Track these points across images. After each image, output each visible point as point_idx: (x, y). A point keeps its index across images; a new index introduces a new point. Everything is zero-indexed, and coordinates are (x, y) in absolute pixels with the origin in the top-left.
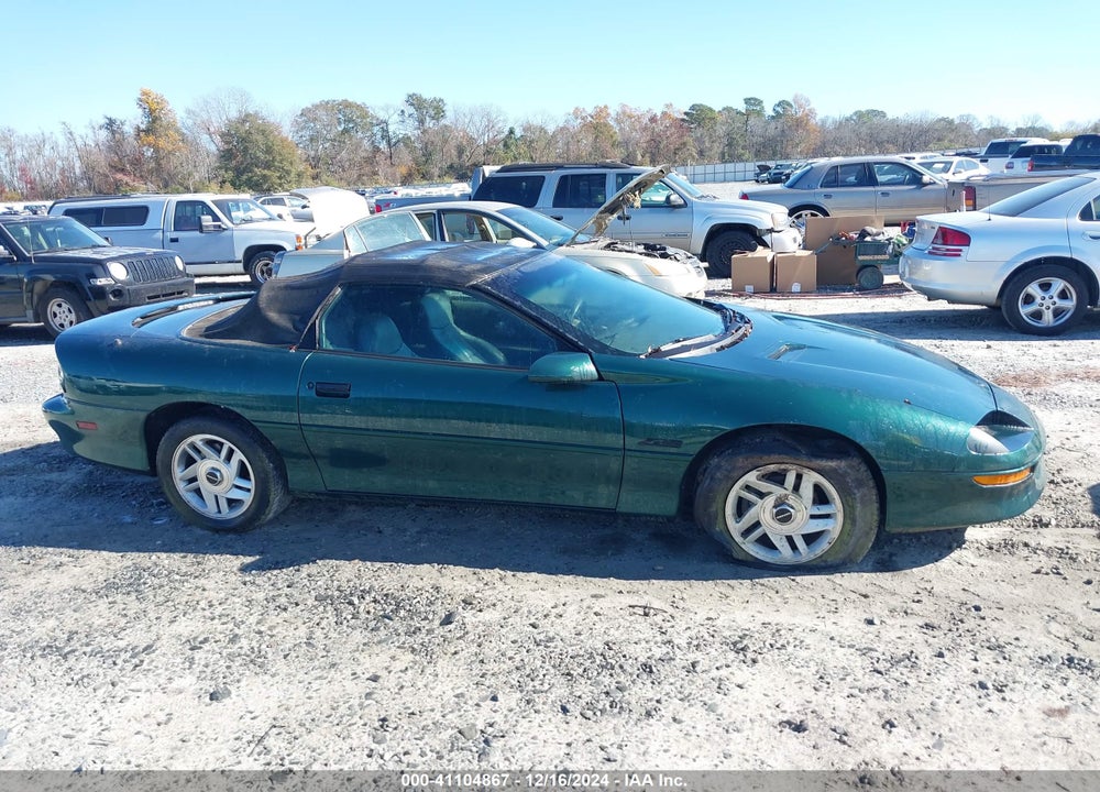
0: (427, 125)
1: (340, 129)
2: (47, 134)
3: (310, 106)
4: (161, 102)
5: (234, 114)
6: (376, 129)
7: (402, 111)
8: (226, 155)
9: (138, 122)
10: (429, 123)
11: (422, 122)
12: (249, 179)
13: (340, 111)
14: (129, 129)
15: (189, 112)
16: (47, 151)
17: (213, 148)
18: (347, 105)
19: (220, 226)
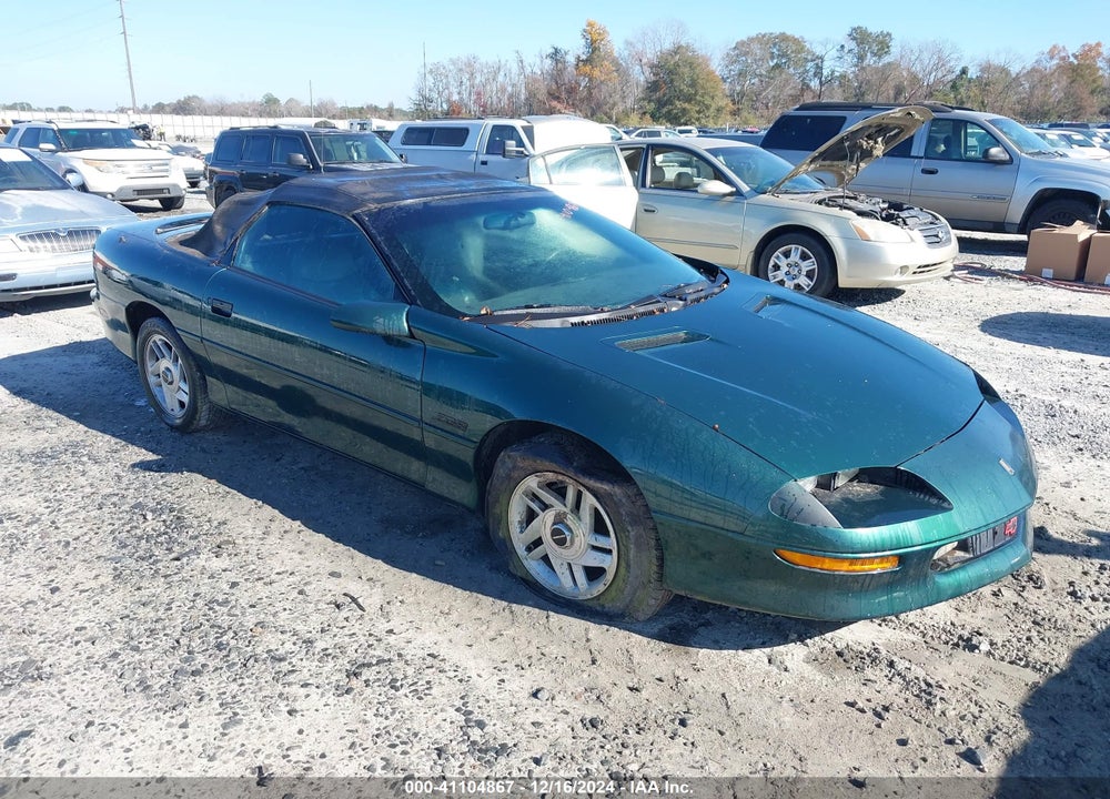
0: (866, 62)
1: (772, 64)
2: (503, 62)
3: (745, 39)
4: (602, 33)
5: (668, 46)
6: (810, 64)
7: (842, 46)
8: (653, 87)
9: (580, 52)
10: (870, 60)
11: (861, 58)
12: (669, 112)
13: (775, 45)
14: (571, 59)
15: (629, 44)
16: (500, 78)
17: (642, 79)
18: (784, 38)
19: (522, 152)
